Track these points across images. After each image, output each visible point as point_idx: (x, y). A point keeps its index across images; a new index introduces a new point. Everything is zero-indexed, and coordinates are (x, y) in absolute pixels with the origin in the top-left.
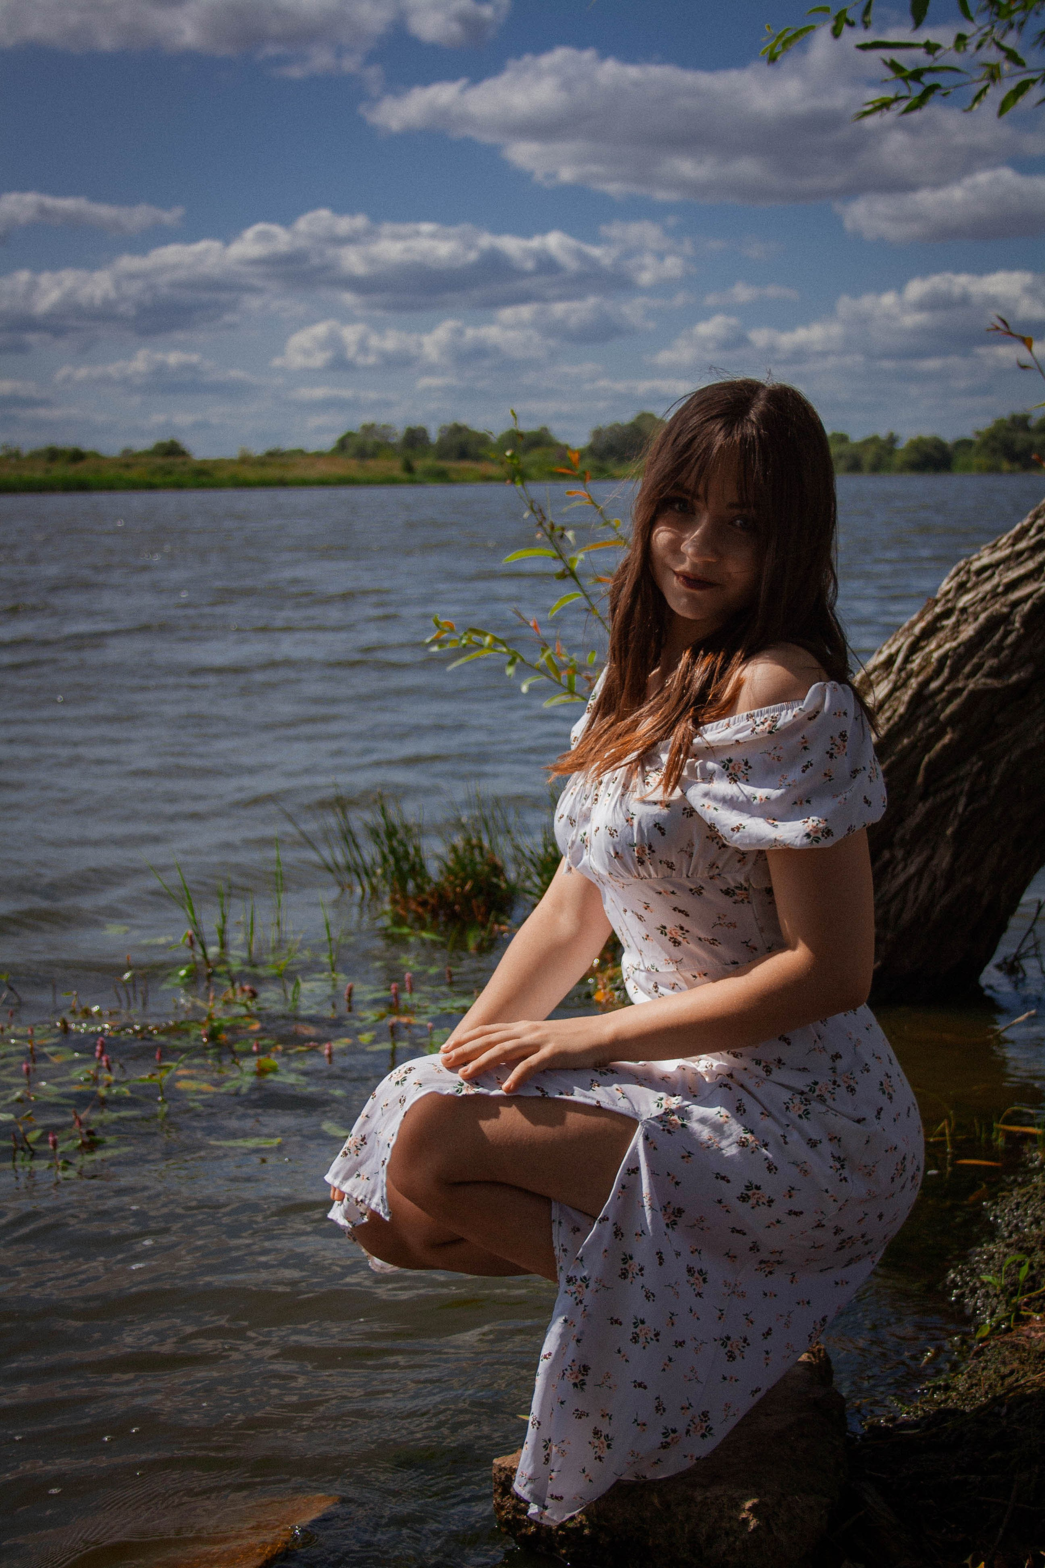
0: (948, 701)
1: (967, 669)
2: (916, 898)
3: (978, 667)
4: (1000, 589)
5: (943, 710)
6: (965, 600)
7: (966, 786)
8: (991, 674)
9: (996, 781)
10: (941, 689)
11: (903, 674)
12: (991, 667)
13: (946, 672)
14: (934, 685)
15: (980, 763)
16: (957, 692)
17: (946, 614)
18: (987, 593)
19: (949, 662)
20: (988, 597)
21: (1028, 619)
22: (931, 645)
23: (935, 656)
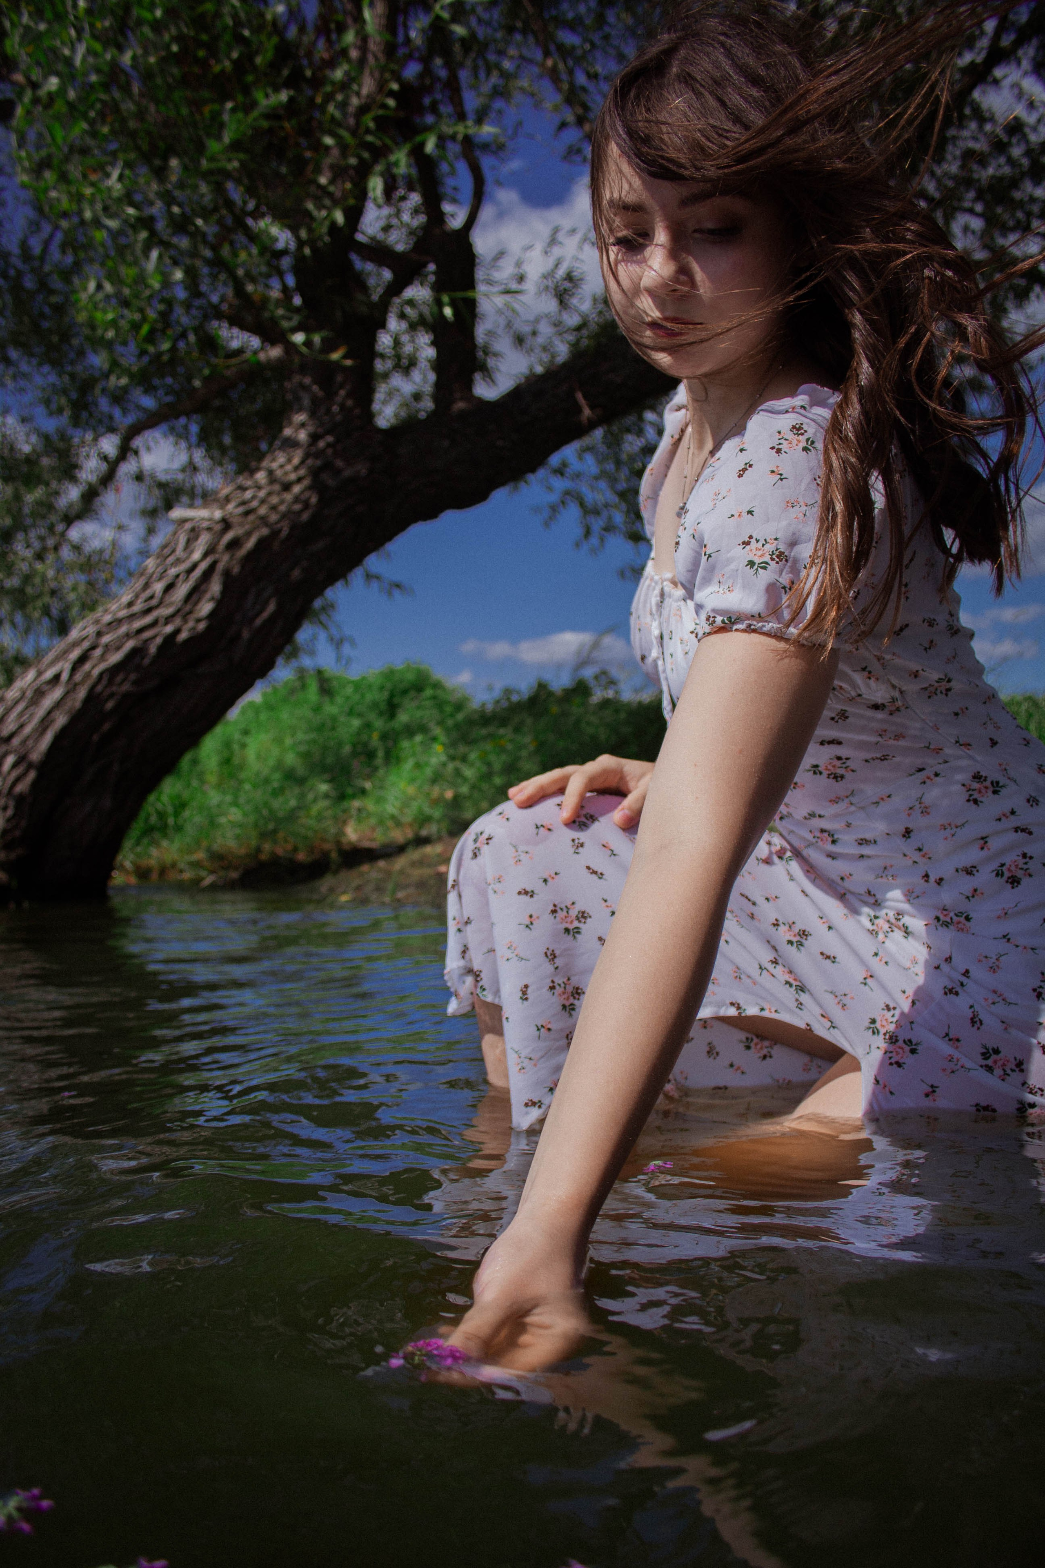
0: (107, 699)
1: (119, 679)
3: (125, 679)
5: (104, 705)
6: (106, 639)
8: (135, 683)
10: (102, 692)
11: (71, 684)
12: (134, 679)
13: (104, 682)
14: (99, 688)
15: (125, 741)
16: (112, 695)
17: (93, 648)
18: (122, 635)
19: (106, 676)
20: (123, 637)
21: (161, 648)
22: (87, 666)
23: (96, 672)
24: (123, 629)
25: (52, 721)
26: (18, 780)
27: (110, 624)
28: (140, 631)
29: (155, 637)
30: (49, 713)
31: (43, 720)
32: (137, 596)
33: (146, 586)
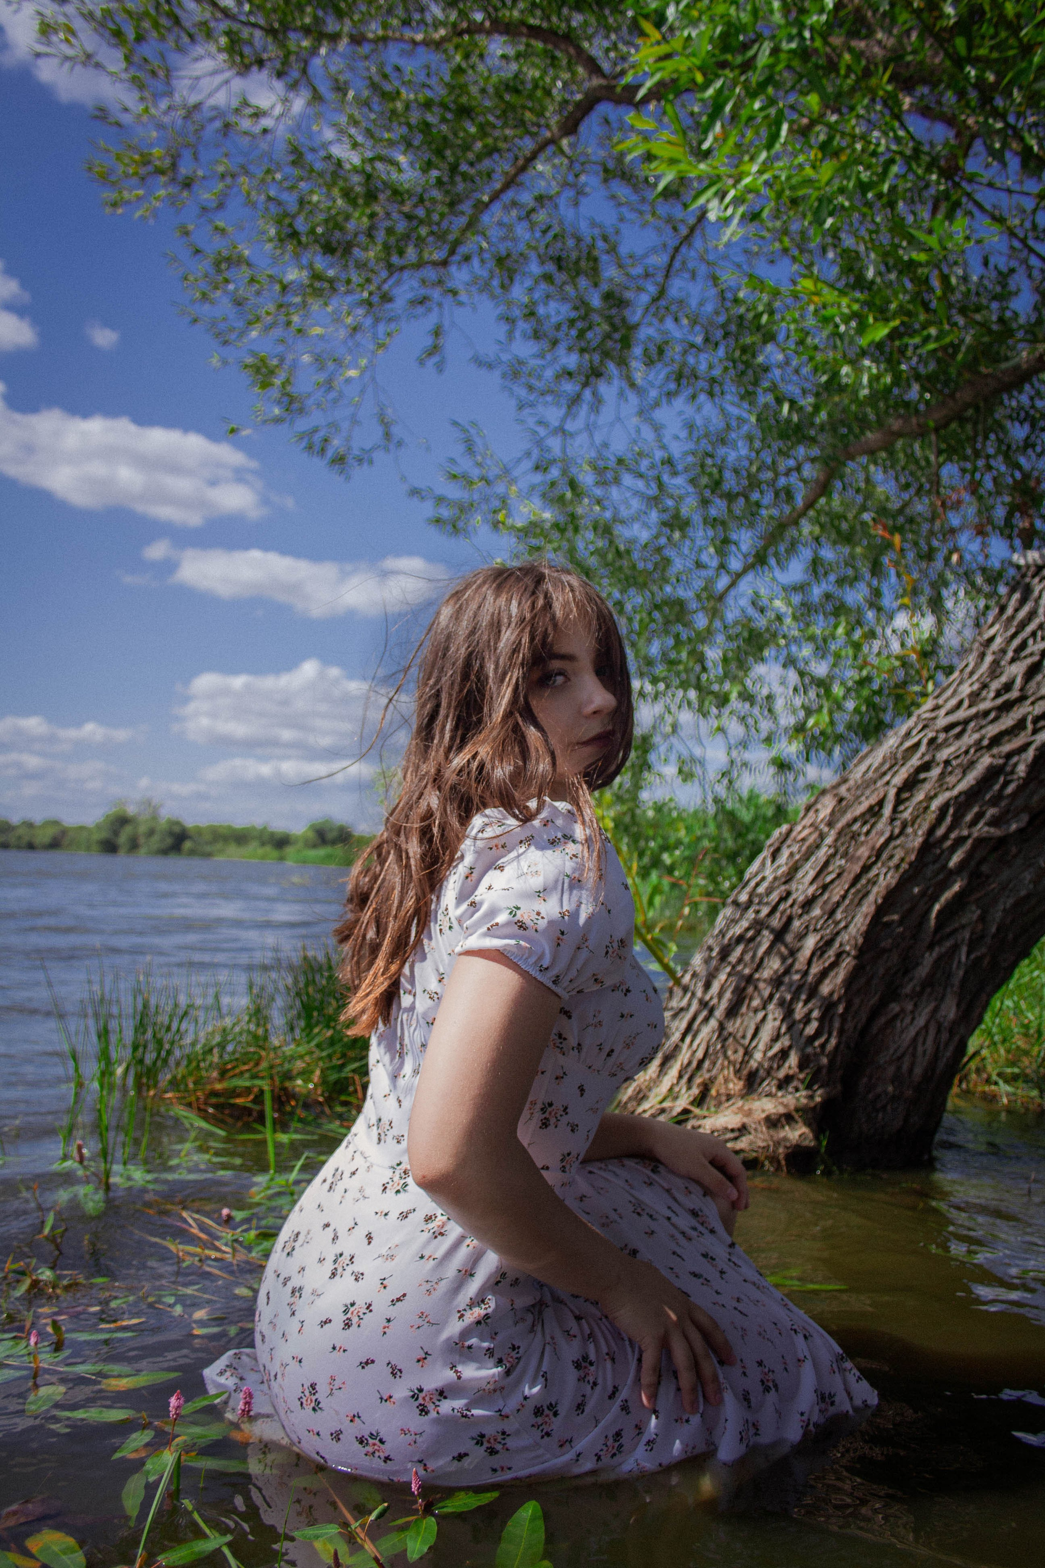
0: (953, 849)
1: (969, 817)
2: (925, 1052)
3: (979, 816)
4: (986, 742)
5: (950, 859)
6: (944, 754)
7: (967, 935)
8: (994, 822)
9: (993, 930)
10: (945, 836)
11: (898, 823)
12: (993, 816)
13: (949, 820)
14: (940, 832)
15: (979, 912)
16: (960, 841)
17: (926, 767)
18: (970, 747)
19: (951, 811)
20: (972, 751)
21: (1033, 767)
22: (920, 796)
23: (935, 805)
24: (970, 738)
25: (873, 882)
26: (824, 974)
27: (948, 729)
28: (996, 740)
29: (1024, 748)
30: (866, 869)
31: (857, 878)
32: (985, 686)
33: (995, 669)
